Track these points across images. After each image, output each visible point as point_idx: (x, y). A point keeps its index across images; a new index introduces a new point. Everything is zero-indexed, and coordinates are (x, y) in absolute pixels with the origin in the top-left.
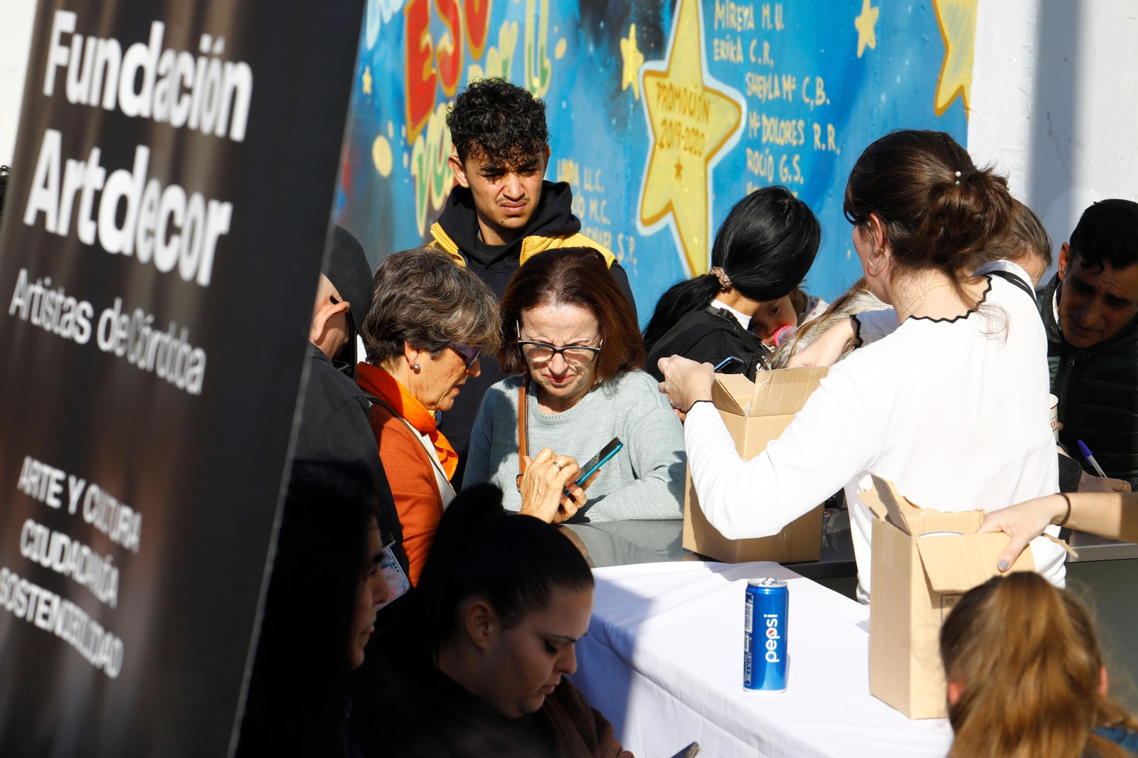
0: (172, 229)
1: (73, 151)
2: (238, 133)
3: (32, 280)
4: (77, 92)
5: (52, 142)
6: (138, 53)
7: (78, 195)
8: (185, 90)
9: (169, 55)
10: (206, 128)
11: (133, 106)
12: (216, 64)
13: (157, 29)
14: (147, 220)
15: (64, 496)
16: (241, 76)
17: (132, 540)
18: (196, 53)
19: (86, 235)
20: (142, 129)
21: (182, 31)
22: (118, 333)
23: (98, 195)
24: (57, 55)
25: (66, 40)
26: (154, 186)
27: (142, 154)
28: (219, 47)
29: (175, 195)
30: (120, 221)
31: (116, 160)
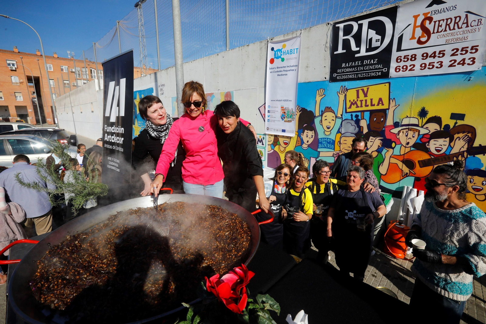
0: (118, 140)
1: (108, 135)
2: (123, 133)
3: (106, 144)
4: (108, 131)
5: (106, 135)
6: (113, 128)
7: (109, 138)
8: (117, 130)
9: (116, 128)
10: (120, 132)
11: (113, 131)
12: (120, 128)
13: (114, 126)
14: (115, 139)
15: (112, 159)
16: (123, 129)
17: (119, 162)
19: (110, 141)
20: (114, 133)
21: (117, 126)
22: (114, 148)
23: (111, 138)
24: (105, 128)
25: (106, 127)
26: (116, 137)
27: (114, 135)
28: (120, 127)
29: (118, 138)
30: (113, 140)
31: (112, 135)
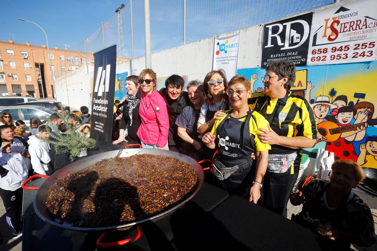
0: (103, 109)
1: (96, 105)
2: (107, 104)
3: (94, 112)
4: (96, 102)
5: (94, 105)
6: (99, 100)
7: (97, 108)
8: (103, 102)
9: (102, 100)
10: (105, 104)
14: (101, 109)
15: (98, 123)
16: (107, 101)
17: (103, 125)
18: (104, 100)
19: (97, 110)
20: (100, 104)
22: (100, 115)
24: (94, 101)
26: (102, 107)
27: (101, 105)
30: (100, 109)
31: (99, 106)
